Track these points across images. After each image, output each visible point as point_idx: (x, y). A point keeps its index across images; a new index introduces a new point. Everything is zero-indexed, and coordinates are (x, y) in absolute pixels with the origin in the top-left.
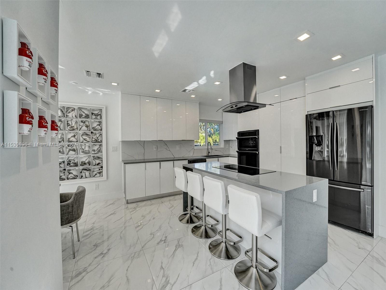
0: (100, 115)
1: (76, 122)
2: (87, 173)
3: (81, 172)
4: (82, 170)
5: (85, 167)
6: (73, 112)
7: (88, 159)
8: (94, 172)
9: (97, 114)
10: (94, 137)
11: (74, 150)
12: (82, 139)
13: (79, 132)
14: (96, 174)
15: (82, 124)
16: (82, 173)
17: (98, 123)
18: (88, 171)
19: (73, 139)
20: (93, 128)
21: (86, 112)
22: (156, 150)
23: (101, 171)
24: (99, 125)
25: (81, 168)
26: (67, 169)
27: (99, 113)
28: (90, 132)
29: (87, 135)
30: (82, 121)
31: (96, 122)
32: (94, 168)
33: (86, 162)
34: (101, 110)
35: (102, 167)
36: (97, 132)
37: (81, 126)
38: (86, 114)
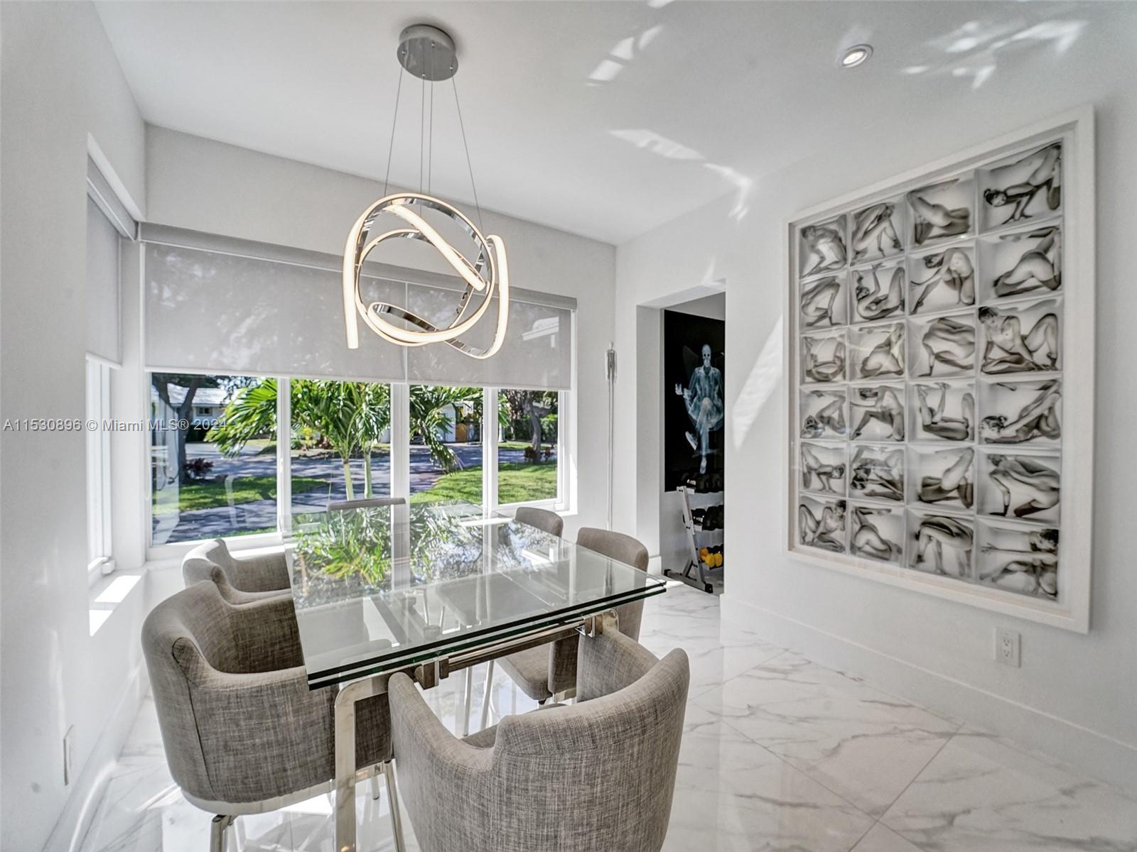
0: (1048, 183)
2: (951, 549)
3: (917, 537)
4: (925, 524)
5: (939, 510)
6: (885, 224)
8: (993, 554)
9: (1028, 184)
10: (999, 338)
11: (887, 417)
12: (924, 358)
14: (1006, 571)
15: (927, 274)
16: (923, 540)
17: (1033, 245)
18: (951, 534)
19: (882, 361)
20: (996, 283)
21: (953, 201)
24: (1041, 255)
25: (920, 511)
26: (852, 504)
27: (1041, 178)
28: (974, 310)
29: (955, 329)
30: (928, 261)
31: (1018, 238)
32: (996, 532)
33: (948, 484)
35: (1053, 535)
36: (1021, 303)
37: (920, 290)
38: (947, 214)
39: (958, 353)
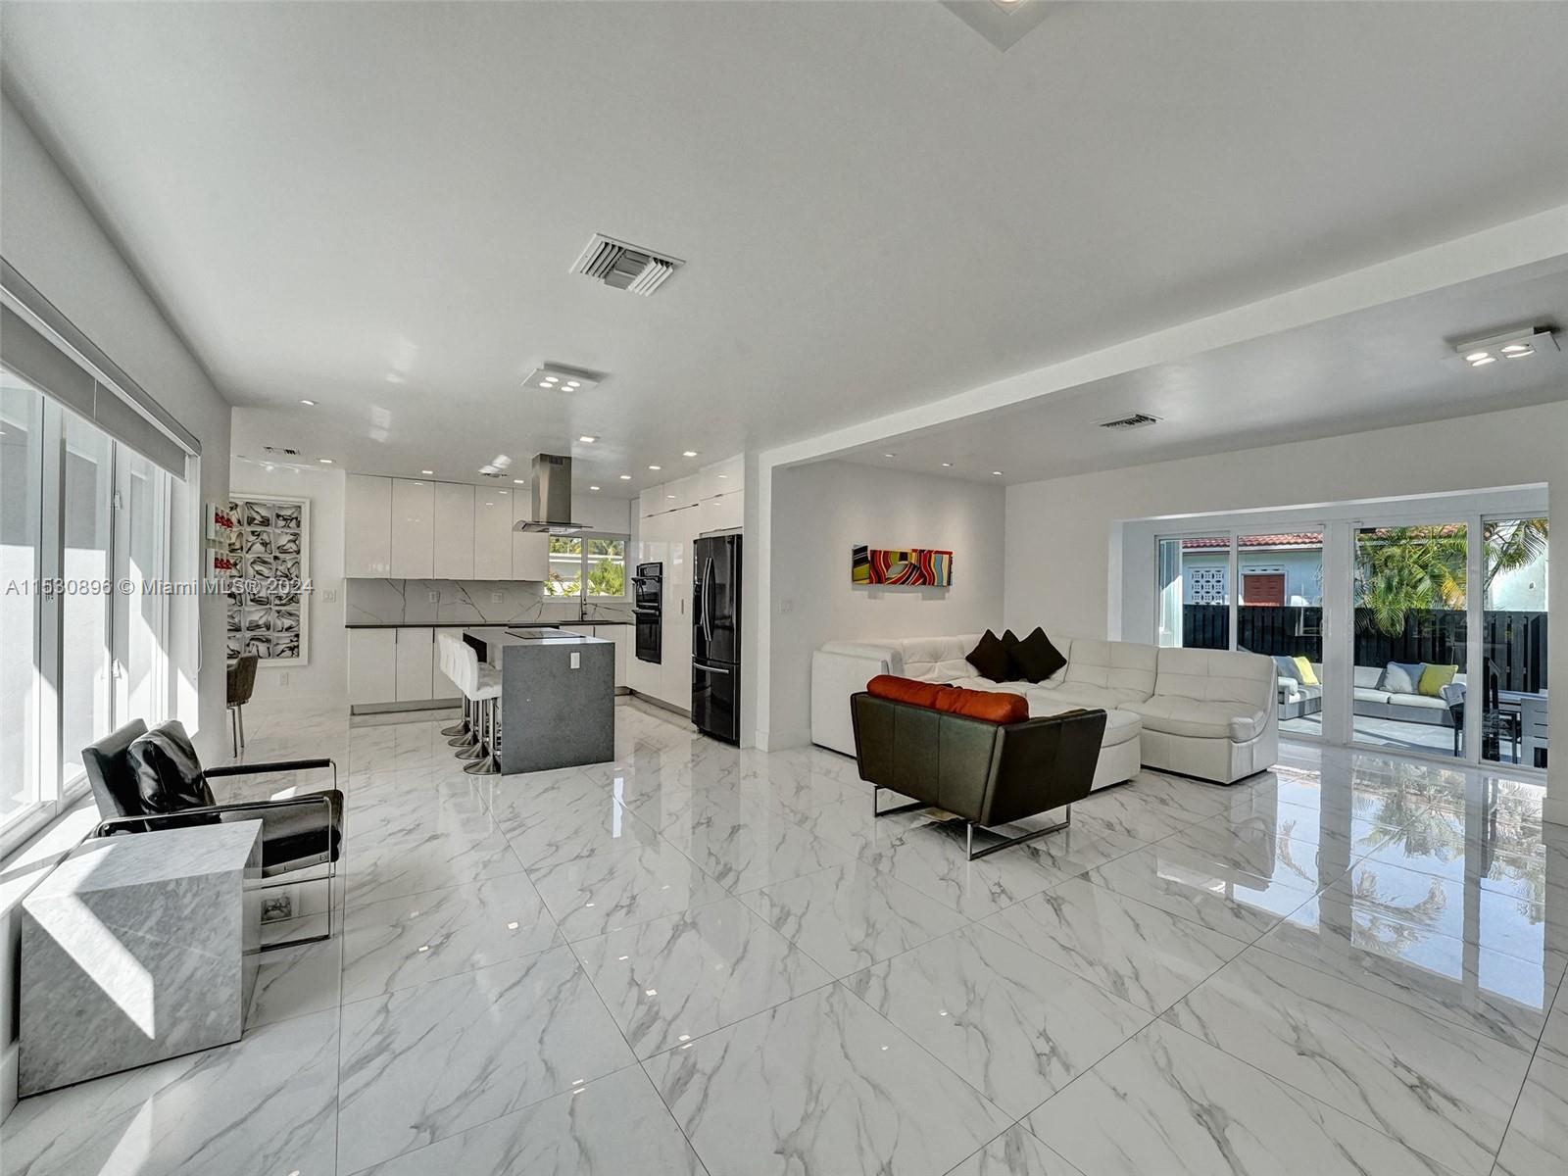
0: (296, 518)
1: (240, 535)
2: (263, 647)
3: (248, 645)
4: (252, 639)
5: (257, 633)
7: (266, 616)
8: (279, 646)
9: (290, 516)
10: (280, 568)
12: (251, 572)
13: (247, 555)
14: (283, 651)
15: (252, 538)
16: (251, 646)
17: (292, 537)
18: (263, 642)
20: (279, 548)
21: (264, 513)
22: (436, 601)
23: (296, 644)
24: (294, 541)
25: (249, 634)
27: (295, 515)
28: (272, 556)
29: (264, 562)
30: (253, 533)
31: (287, 533)
32: (278, 638)
33: (260, 623)
34: (300, 507)
35: (297, 636)
36: (287, 557)
37: (250, 544)
38: (262, 517)
39: (266, 572)
